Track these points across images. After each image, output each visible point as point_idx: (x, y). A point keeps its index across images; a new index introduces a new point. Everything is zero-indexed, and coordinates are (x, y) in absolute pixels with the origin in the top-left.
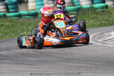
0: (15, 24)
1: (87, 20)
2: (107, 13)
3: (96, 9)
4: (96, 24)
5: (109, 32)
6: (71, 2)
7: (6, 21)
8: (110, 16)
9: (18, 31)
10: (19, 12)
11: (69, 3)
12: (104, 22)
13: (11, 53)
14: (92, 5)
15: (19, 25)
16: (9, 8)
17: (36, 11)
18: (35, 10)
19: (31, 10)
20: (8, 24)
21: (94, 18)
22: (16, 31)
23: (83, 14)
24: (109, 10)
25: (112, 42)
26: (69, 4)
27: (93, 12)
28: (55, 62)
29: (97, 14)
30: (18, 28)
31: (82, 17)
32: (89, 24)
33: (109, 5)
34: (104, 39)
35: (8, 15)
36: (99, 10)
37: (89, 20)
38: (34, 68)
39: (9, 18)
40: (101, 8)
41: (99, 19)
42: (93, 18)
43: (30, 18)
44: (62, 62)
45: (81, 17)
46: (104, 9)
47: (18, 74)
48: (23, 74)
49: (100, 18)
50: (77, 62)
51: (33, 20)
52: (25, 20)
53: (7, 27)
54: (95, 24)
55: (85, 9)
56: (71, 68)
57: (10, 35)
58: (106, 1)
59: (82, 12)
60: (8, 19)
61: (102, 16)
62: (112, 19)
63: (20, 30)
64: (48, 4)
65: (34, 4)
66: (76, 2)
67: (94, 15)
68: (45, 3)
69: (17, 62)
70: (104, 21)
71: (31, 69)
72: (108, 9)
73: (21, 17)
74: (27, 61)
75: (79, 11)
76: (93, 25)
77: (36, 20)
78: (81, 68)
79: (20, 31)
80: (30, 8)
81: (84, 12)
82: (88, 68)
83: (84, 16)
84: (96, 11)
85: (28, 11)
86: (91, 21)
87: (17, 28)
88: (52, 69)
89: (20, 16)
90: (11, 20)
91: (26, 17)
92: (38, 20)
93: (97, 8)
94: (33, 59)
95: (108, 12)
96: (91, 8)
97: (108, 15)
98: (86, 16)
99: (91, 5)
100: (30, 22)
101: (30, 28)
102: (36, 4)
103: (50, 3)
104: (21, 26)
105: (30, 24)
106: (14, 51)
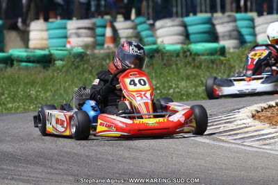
1: (174, 81)
2: (223, 67)
3: (197, 54)
5: (229, 112)
6: (134, 34)
9: (3, 97)
10: (7, 52)
11: (131, 37)
14: (188, 45)
15: (6, 82)
17: (49, 51)
18: (48, 48)
19: (35, 49)
21: (191, 77)
23: (165, 65)
24: (227, 58)
25: (235, 137)
27: (188, 62)
29: (197, 67)
30: (3, 90)
31: (161, 73)
32: (177, 89)
33: (229, 49)
34: (216, 128)
36: (203, 58)
37: (178, 81)
40: (208, 55)
41: (202, 79)
42: (188, 78)
43: (36, 67)
45: (158, 71)
46: (216, 57)
49: (204, 77)
51: (40, 72)
54: (191, 92)
55: (168, 54)
58: (220, 39)
59: (163, 59)
61: (210, 74)
63: (6, 95)
64: (78, 35)
65: (45, 35)
66: (147, 36)
67: (190, 71)
68: (72, 34)
72: (225, 57)
73: (12, 65)
75: (154, 56)
77: (50, 72)
79: (7, 98)
80: (32, 44)
81: (167, 60)
84: (196, 61)
85: (28, 50)
86: (183, 84)
89: (10, 61)
91: (24, 64)
92: (53, 74)
93: (199, 53)
95: (225, 64)
96: (184, 52)
97: (224, 72)
98: (171, 72)
99: (184, 46)
100: (33, 77)
101: (33, 92)
102: (49, 34)
103: (83, 35)
104: (10, 86)
105: (34, 83)
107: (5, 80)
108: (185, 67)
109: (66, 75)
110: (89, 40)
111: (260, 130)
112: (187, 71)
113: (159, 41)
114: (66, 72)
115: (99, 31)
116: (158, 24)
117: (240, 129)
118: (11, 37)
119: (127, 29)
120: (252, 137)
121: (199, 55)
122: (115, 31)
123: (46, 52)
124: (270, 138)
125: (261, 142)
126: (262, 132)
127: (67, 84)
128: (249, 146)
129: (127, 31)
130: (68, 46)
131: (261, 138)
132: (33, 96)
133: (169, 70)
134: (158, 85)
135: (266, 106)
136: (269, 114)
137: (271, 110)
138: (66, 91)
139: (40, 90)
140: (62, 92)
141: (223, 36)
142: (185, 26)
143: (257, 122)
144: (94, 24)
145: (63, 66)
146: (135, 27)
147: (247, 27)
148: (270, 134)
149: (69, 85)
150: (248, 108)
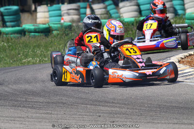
0: (15, 46)
5: (164, 59)
6: (105, 12)
7: (1, 39)
9: (19, 56)
10: (21, 26)
11: (104, 14)
13: (6, 89)
14: (139, 17)
16: (6, 20)
17: (49, 25)
18: (48, 23)
19: (40, 24)
20: (3, 44)
22: (16, 57)
26: (103, 16)
28: (76, 104)
35: (4, 30)
38: (41, 113)
39: (5, 36)
43: (40, 36)
44: (86, 104)
47: (16, 122)
48: (24, 123)
50: (111, 104)
51: (43, 38)
52: (30, 38)
53: (2, 50)
55: (126, 24)
56: (101, 115)
57: (6, 62)
60: (3, 37)
63: (21, 55)
64: (69, 14)
65: (47, 14)
66: (115, 13)
68: (64, 13)
69: (16, 103)
71: (37, 115)
73: (25, 35)
74: (31, 102)
77: (49, 39)
78: (116, 114)
80: (39, 21)
81: (126, 28)
82: (128, 115)
85: (35, 25)
87: (17, 51)
88: (70, 115)
89: (23, 32)
90: (8, 39)
91: (33, 34)
92: (52, 40)
94: (41, 99)
96: (137, 22)
99: (137, 18)
100: (39, 42)
101: (39, 52)
102: (50, 14)
103: (72, 14)
104: (24, 49)
105: (39, 46)
106: (11, 86)
107: (20, 45)
109: (60, 40)
110: (76, 17)
111: (183, 70)
114: (60, 38)
115: (82, 11)
116: (121, 5)
118: (25, 17)
119: (101, 9)
122: (92, 11)
123: (47, 26)
124: (190, 75)
125: (184, 78)
126: (185, 71)
127: (61, 46)
129: (100, 10)
130: (62, 21)
131: (183, 75)
132: (38, 54)
133: (127, 34)
135: (188, 55)
136: (189, 60)
137: (191, 57)
139: (43, 50)
142: (138, 5)
143: (181, 65)
144: (79, 6)
145: (58, 34)
146: (105, 8)
147: (179, 5)
148: (189, 72)
150: (176, 56)
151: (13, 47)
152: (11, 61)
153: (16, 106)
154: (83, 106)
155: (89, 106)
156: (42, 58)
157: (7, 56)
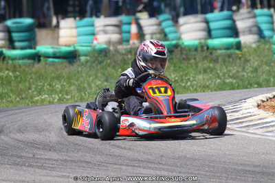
0: (25, 76)
1: (191, 75)
2: (238, 61)
4: (210, 84)
5: (236, 102)
6: (158, 31)
7: (4, 66)
8: (244, 69)
9: (30, 91)
10: (35, 48)
11: (155, 34)
12: (231, 80)
13: (6, 139)
14: (206, 39)
15: (33, 77)
17: (74, 47)
18: (73, 45)
19: (62, 46)
20: (8, 73)
21: (208, 70)
22: (25, 92)
23: (184, 59)
24: (243, 52)
25: (240, 125)
26: (154, 36)
27: (205, 56)
28: (105, 164)
29: (215, 61)
30: (30, 84)
31: (180, 67)
32: (194, 82)
33: (245, 43)
35: (9, 53)
36: (219, 52)
37: (196, 74)
38: (54, 176)
39: (10, 62)
40: (225, 49)
41: (219, 72)
42: (205, 71)
43: (59, 63)
45: (177, 65)
46: (232, 51)
49: (220, 70)
50: (156, 166)
51: (66, 67)
52: (47, 66)
53: (5, 82)
54: (207, 84)
55: (187, 48)
57: (9, 99)
58: (241, 34)
59: (182, 53)
60: (8, 63)
61: (227, 68)
62: (249, 74)
63: (33, 89)
64: (105, 32)
65: (74, 32)
66: (170, 33)
67: (208, 64)
68: (99, 31)
69: (18, 160)
70: (231, 77)
71: (49, 178)
72: (241, 51)
73: (39, 60)
74: (41, 159)
75: (173, 51)
76: (204, 87)
77: (74, 68)
79: (34, 92)
80: (62, 40)
81: (186, 54)
83: (184, 65)
84: (214, 55)
85: (55, 46)
86: (201, 77)
87: (27, 84)
89: (37, 57)
90: (15, 67)
91: (51, 60)
92: (78, 69)
93: (216, 47)
94: (55, 156)
95: (240, 58)
96: (202, 47)
97: (240, 66)
98: (189, 65)
99: (203, 41)
100: (59, 72)
101: (58, 87)
102: (78, 32)
103: (110, 32)
104: (37, 81)
105: (59, 77)
106: (12, 135)
107: (32, 75)
108: (203, 60)
109: (90, 69)
110: (115, 37)
112: (205, 65)
113: (183, 36)
114: (90, 67)
115: (125, 28)
117: (245, 117)
118: (42, 34)
119: (152, 25)
120: (256, 125)
121: (216, 50)
122: (140, 27)
123: (71, 49)
124: (273, 126)
125: (265, 130)
126: (265, 120)
127: (91, 78)
128: (253, 133)
130: (95, 42)
131: (264, 125)
132: (58, 90)
133: (188, 63)
134: (177, 78)
135: (271, 96)
136: (273, 103)
138: (89, 84)
139: (65, 84)
140: (86, 85)
141: (244, 32)
142: (207, 22)
143: (261, 111)
144: (121, 21)
145: (87, 61)
147: (266, 23)
149: (93, 79)
150: (254, 98)
151: (21, 78)
152: (18, 99)
153: (17, 165)
154: (115, 167)
155: (124, 168)
156: (62, 95)
157: (12, 91)
